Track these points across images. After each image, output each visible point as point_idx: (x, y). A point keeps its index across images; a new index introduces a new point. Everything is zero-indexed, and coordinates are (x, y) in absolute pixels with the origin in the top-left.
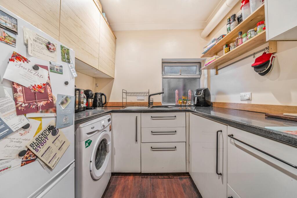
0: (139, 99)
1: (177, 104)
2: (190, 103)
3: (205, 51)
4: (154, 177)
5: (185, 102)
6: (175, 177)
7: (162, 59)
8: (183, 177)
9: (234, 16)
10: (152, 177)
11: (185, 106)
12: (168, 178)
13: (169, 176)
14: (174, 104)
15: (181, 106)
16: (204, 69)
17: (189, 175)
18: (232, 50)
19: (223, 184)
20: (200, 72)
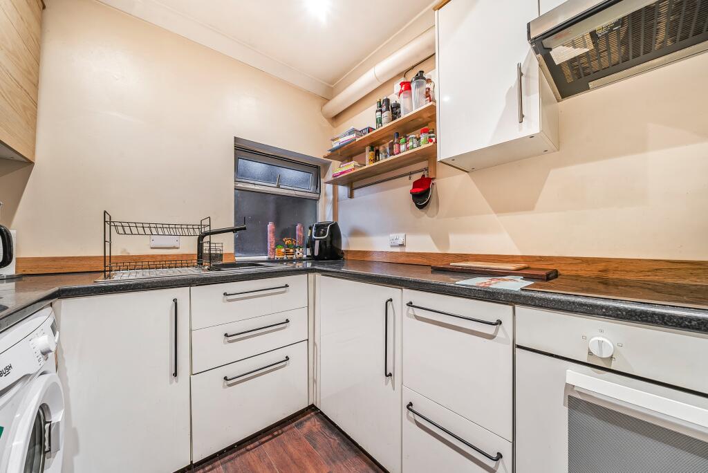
0: (154, 244)
1: (272, 257)
2: (301, 254)
3: (334, 147)
4: (233, 455)
5: (291, 250)
6: (286, 428)
7: (236, 139)
8: (302, 419)
9: (388, 101)
10: (226, 458)
11: (291, 261)
12: (270, 439)
13: (272, 433)
14: (265, 258)
15: (282, 261)
16: (329, 183)
17: (317, 409)
18: (383, 160)
19: (394, 389)
20: (317, 187)
